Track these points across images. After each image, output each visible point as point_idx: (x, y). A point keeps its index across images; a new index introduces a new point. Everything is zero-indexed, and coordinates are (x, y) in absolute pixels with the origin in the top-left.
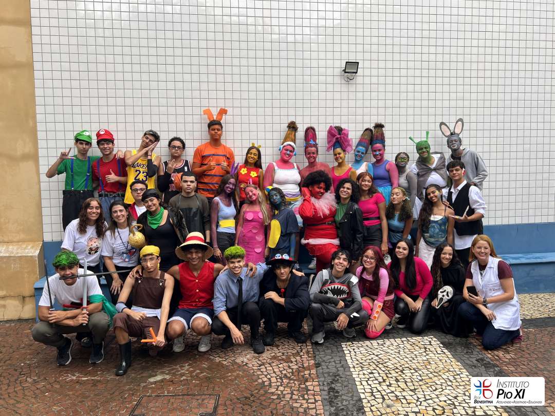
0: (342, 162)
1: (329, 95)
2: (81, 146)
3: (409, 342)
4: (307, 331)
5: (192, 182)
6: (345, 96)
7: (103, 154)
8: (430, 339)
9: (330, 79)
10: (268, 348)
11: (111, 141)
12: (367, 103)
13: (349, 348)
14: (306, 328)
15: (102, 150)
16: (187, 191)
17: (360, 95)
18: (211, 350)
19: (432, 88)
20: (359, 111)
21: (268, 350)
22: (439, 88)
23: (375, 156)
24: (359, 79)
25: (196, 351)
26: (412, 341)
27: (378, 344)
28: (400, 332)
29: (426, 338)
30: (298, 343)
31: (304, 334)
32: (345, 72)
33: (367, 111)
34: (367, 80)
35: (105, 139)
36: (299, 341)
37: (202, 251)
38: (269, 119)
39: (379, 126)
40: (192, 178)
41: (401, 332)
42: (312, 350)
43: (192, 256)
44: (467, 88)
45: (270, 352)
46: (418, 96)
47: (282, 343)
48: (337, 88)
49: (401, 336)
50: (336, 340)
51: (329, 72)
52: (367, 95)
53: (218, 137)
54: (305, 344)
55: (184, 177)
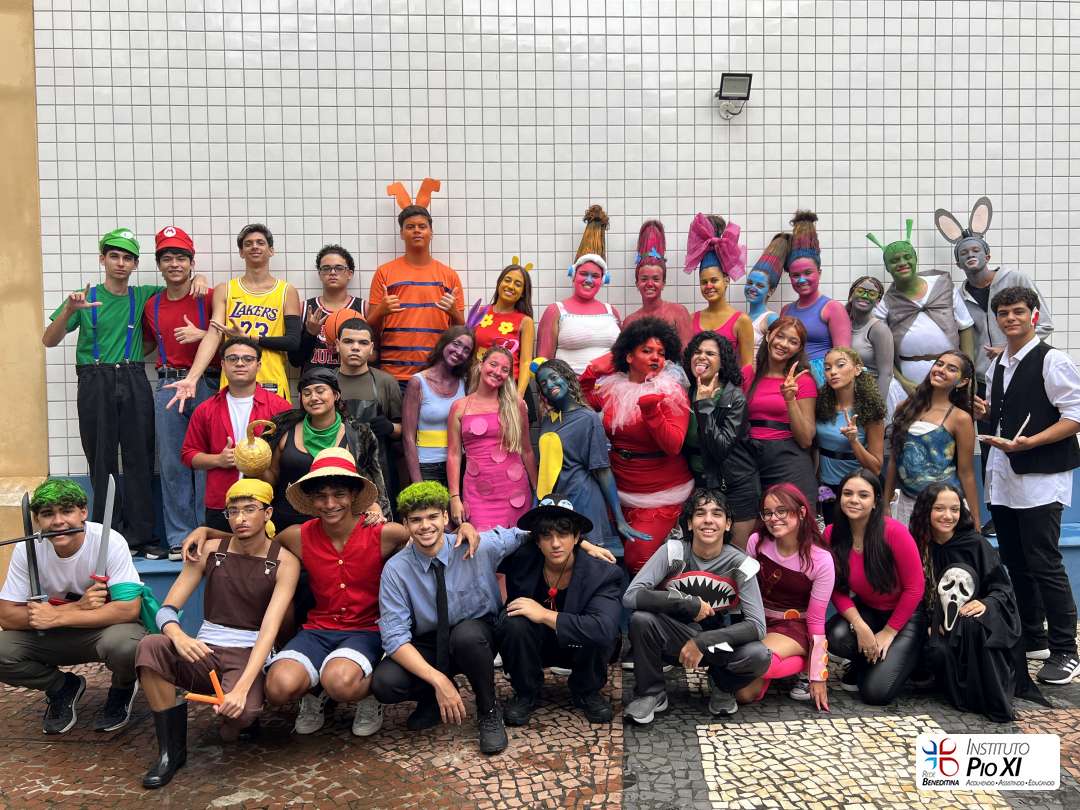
0: (719, 300)
1: (685, 151)
2: (114, 262)
3: (865, 729)
4: (618, 694)
5: (363, 342)
6: (721, 152)
7: (168, 281)
8: (921, 724)
9: (686, 115)
10: (518, 731)
11: (188, 253)
12: (773, 169)
13: (713, 739)
14: (618, 684)
15: (167, 273)
16: (352, 362)
17: (756, 151)
18: (382, 731)
19: (926, 133)
20: (755, 187)
21: (515, 737)
22: (943, 133)
23: (797, 287)
24: (754, 115)
25: (348, 734)
26: (874, 725)
27: (788, 730)
28: (846, 702)
29: (910, 719)
30: (591, 722)
31: (612, 699)
32: (721, 98)
33: (772, 186)
34: (772, 116)
35: (174, 249)
36: (595, 717)
37: (351, 491)
38: (546, 206)
39: (805, 219)
40: (365, 334)
41: (848, 703)
42: (621, 740)
43: (326, 503)
44: (1011, 132)
45: (519, 742)
46: (893, 150)
47: (554, 720)
48: (704, 134)
49: (848, 711)
50: (685, 717)
51: (686, 97)
52: (773, 151)
53: (420, 244)
54: (607, 726)
55: (345, 330)
